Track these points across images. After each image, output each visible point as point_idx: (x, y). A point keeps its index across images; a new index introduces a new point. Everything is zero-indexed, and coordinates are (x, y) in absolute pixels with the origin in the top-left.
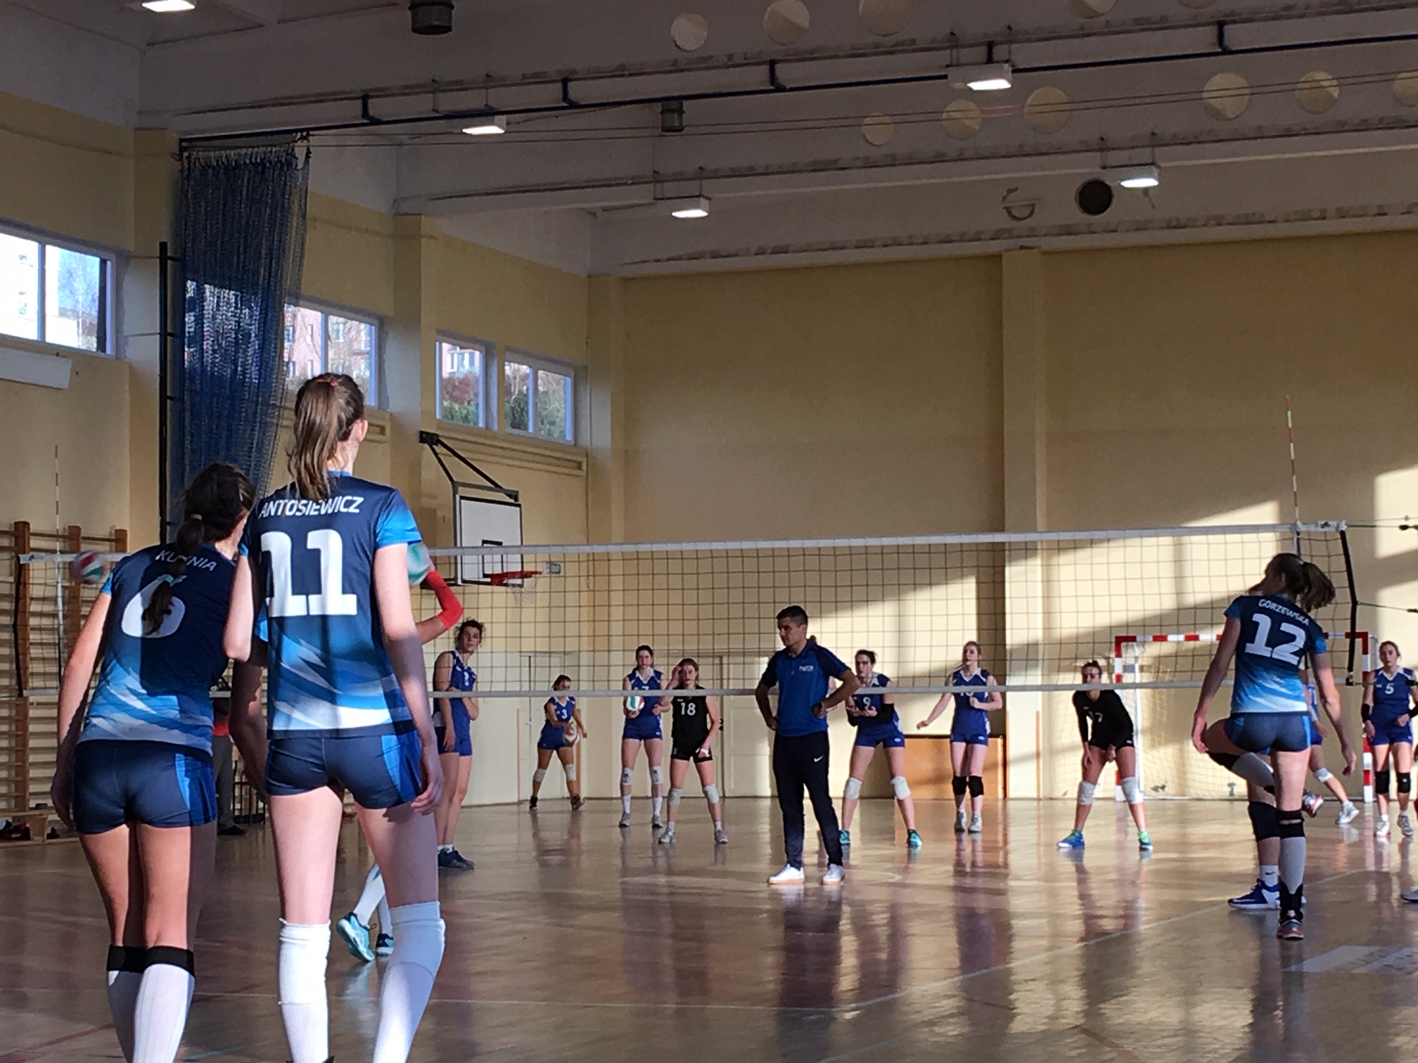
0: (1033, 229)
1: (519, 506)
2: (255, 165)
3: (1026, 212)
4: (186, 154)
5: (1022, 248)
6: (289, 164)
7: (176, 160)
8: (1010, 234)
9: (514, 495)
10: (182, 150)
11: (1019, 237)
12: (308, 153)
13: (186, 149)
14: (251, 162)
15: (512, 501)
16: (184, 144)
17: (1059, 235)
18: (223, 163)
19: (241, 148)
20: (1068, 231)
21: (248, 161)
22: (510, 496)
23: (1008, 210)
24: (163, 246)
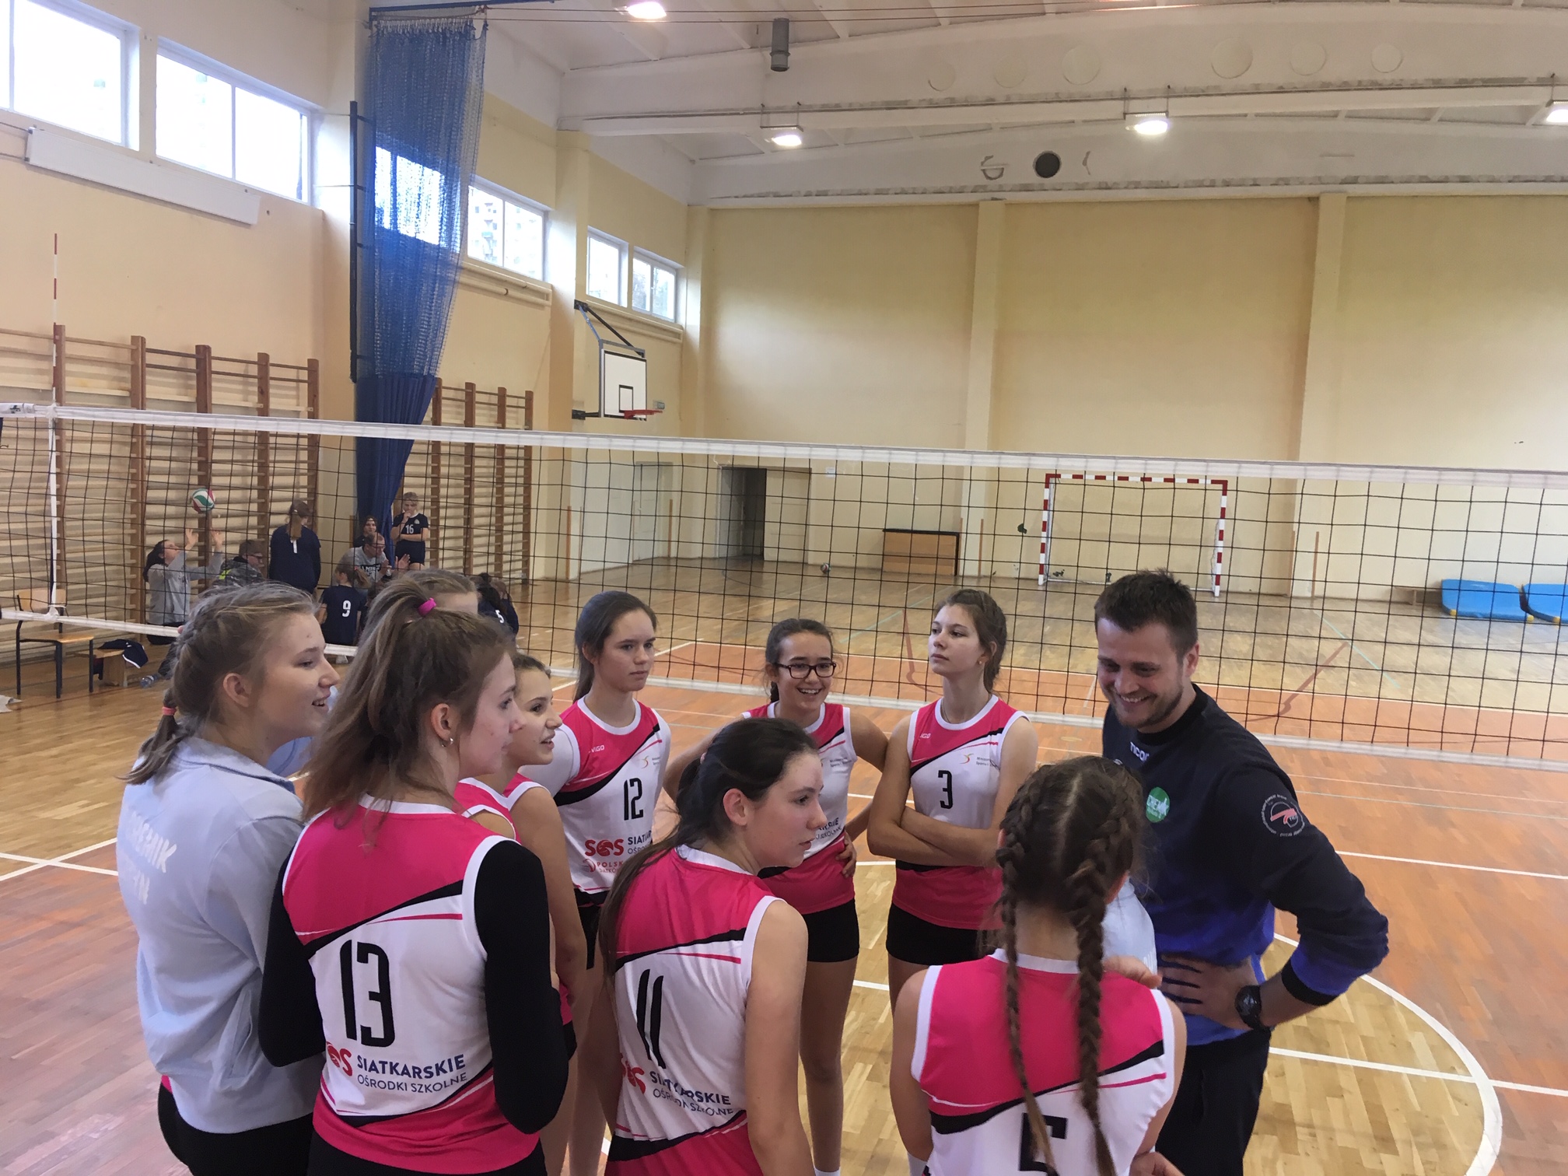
0: (1001, 186)
1: (645, 361)
2: (436, 34)
3: (997, 174)
4: (375, 23)
5: (994, 199)
6: (467, 32)
7: (366, 27)
8: (983, 189)
9: (642, 354)
10: (372, 19)
11: (991, 191)
12: (485, 26)
13: (375, 18)
14: (433, 32)
15: (640, 357)
16: (373, 14)
17: (1020, 191)
18: (408, 32)
19: (425, 18)
20: (1027, 188)
21: (430, 31)
22: (639, 353)
23: (984, 171)
24: (353, 105)
